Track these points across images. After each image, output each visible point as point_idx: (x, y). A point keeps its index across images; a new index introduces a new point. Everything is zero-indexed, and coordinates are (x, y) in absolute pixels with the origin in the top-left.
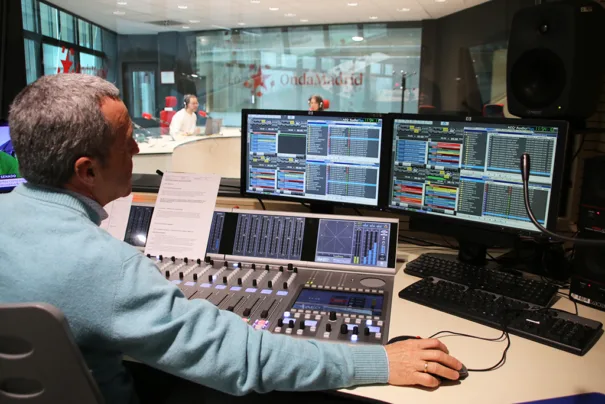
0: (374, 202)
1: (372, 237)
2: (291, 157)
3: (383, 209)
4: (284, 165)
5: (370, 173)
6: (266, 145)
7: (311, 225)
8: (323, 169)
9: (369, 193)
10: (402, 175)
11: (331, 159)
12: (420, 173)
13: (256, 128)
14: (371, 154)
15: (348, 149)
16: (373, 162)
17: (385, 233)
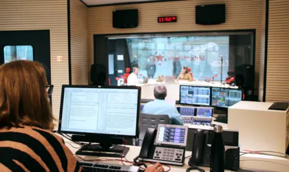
0: (208, 104)
1: (208, 111)
2: (191, 95)
3: (211, 105)
4: (189, 97)
5: (207, 99)
6: (185, 93)
7: (196, 110)
8: (198, 98)
9: (207, 102)
10: (214, 99)
11: (200, 96)
12: (218, 98)
13: (183, 89)
14: (208, 94)
15: (203, 94)
16: (208, 96)
17: (211, 111)
